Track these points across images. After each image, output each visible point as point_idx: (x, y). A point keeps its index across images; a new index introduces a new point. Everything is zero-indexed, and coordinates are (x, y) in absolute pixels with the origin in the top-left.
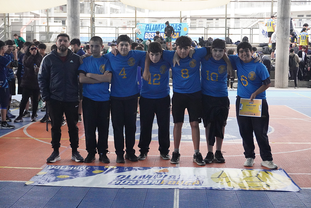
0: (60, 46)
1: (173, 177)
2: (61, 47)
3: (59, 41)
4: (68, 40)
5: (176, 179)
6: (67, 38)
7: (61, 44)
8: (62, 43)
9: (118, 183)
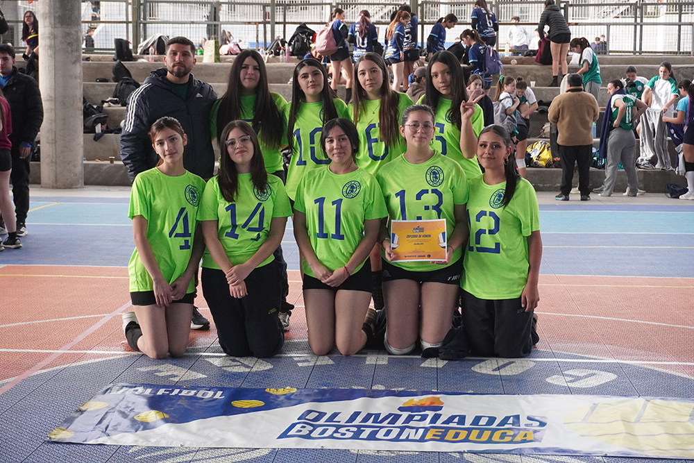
0: (174, 66)
1: (456, 420)
2: (176, 68)
3: (170, 54)
4: (190, 51)
5: (467, 425)
6: (189, 47)
7: (175, 60)
8: (177, 58)
9: (305, 432)
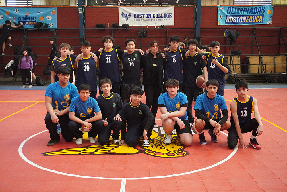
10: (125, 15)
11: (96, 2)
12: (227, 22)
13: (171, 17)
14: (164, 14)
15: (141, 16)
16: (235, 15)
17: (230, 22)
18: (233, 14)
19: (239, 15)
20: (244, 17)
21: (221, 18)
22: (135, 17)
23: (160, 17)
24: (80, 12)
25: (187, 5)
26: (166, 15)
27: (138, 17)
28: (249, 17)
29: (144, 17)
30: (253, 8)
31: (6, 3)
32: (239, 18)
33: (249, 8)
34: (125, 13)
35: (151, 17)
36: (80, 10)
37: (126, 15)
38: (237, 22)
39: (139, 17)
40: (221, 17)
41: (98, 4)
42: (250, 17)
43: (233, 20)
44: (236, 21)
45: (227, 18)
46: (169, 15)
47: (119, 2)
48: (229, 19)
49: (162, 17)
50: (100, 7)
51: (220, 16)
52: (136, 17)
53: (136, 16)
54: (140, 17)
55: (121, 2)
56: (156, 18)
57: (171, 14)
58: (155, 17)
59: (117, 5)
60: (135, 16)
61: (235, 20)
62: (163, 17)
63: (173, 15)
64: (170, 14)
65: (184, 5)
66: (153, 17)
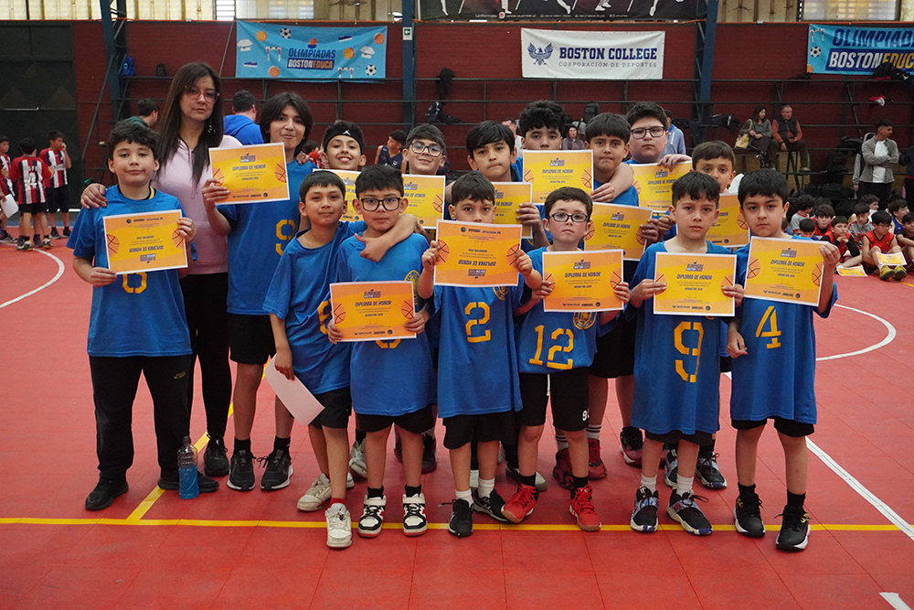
10: (537, 52)
11: (444, 10)
12: (831, 65)
13: (655, 58)
14: (638, 50)
15: (579, 54)
16: (853, 48)
17: (839, 66)
18: (849, 45)
19: (865, 48)
20: (877, 55)
21: (815, 55)
22: (561, 57)
23: (627, 58)
24: (405, 38)
25: (675, 21)
26: (642, 54)
27: (569, 57)
28: (889, 54)
29: (585, 58)
30: (900, 32)
31: (215, 12)
32: (863, 57)
33: (890, 33)
34: (537, 46)
35: (603, 58)
36: (407, 32)
37: (540, 50)
38: (857, 66)
39: (571, 58)
40: (815, 52)
41: (450, 17)
42: (894, 54)
43: (848, 61)
44: (855, 65)
45: (832, 56)
46: (651, 55)
47: (504, 10)
48: (837, 57)
49: (631, 58)
50: (453, 25)
51: (814, 49)
52: (565, 57)
53: (564, 53)
54: (576, 57)
55: (507, 12)
56: (615, 60)
57: (656, 50)
58: (613, 58)
59: (498, 18)
60: (562, 53)
61: (853, 62)
62: (634, 58)
63: (660, 54)
64: (653, 50)
65: (669, 21)
66: (610, 58)
